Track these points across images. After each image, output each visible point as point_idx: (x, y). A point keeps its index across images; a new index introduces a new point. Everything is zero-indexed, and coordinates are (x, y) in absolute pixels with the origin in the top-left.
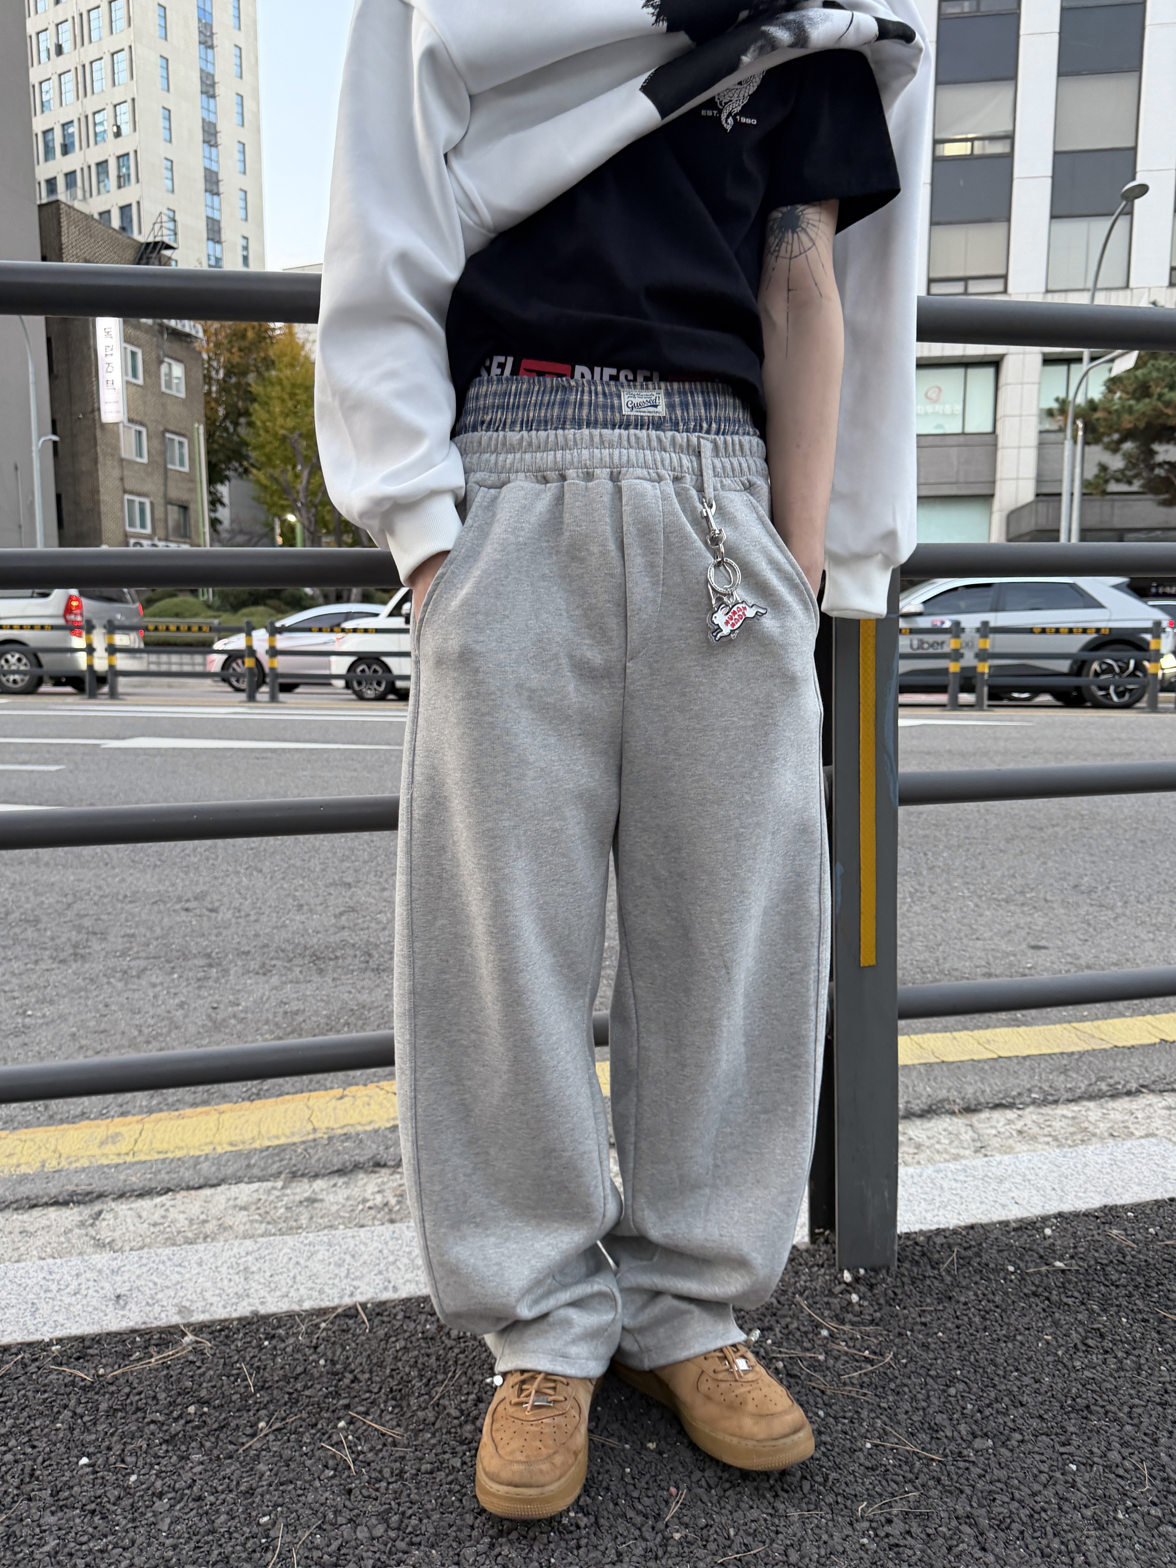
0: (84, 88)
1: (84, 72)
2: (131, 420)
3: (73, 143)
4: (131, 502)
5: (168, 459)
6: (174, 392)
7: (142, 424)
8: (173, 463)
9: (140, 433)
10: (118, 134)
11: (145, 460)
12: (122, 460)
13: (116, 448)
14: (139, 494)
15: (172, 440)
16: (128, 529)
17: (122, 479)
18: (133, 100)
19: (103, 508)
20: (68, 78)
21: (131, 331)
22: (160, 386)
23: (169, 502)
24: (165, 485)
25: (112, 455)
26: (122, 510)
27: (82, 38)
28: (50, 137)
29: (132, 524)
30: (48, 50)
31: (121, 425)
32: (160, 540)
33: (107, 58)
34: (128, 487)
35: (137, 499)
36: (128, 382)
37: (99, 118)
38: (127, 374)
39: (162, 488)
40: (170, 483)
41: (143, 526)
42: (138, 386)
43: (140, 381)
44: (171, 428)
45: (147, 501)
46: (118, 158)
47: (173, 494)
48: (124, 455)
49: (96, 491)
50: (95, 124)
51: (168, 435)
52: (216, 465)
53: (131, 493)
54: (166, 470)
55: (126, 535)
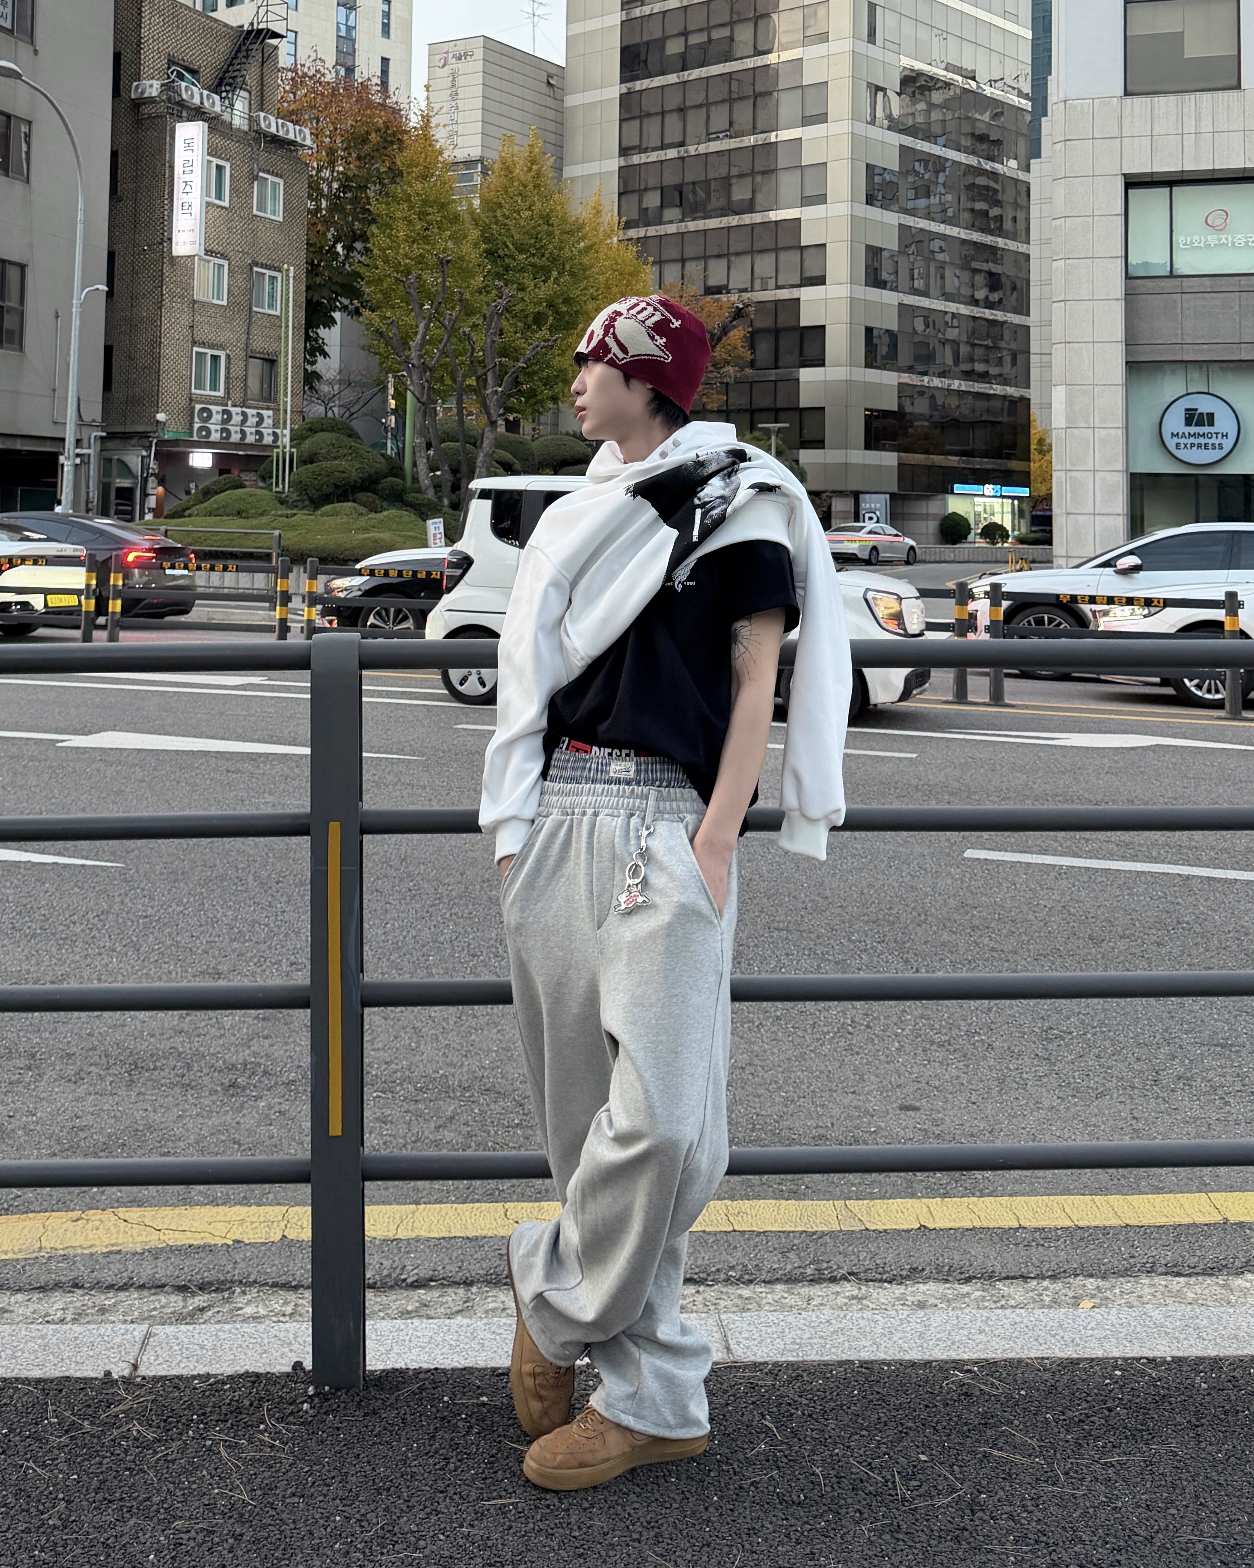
2: (209, 252)
4: (200, 356)
5: (255, 300)
6: (268, 215)
7: (223, 256)
8: (261, 305)
9: (220, 266)
11: (223, 301)
12: (194, 302)
13: (188, 287)
14: (212, 346)
15: (262, 275)
16: (195, 391)
17: (192, 327)
19: (163, 364)
21: (218, 140)
22: (249, 207)
23: (251, 355)
24: (248, 332)
25: (182, 296)
26: (188, 367)
29: (200, 384)
31: (198, 260)
32: (234, 406)
34: (199, 335)
35: (210, 352)
36: (208, 204)
38: (208, 195)
39: (244, 337)
40: (254, 330)
41: (214, 387)
42: (223, 208)
43: (225, 202)
44: (261, 260)
45: (222, 354)
47: (259, 343)
48: (198, 294)
49: (155, 343)
51: (257, 269)
52: (319, 303)
53: (203, 344)
54: (250, 314)
55: (192, 400)
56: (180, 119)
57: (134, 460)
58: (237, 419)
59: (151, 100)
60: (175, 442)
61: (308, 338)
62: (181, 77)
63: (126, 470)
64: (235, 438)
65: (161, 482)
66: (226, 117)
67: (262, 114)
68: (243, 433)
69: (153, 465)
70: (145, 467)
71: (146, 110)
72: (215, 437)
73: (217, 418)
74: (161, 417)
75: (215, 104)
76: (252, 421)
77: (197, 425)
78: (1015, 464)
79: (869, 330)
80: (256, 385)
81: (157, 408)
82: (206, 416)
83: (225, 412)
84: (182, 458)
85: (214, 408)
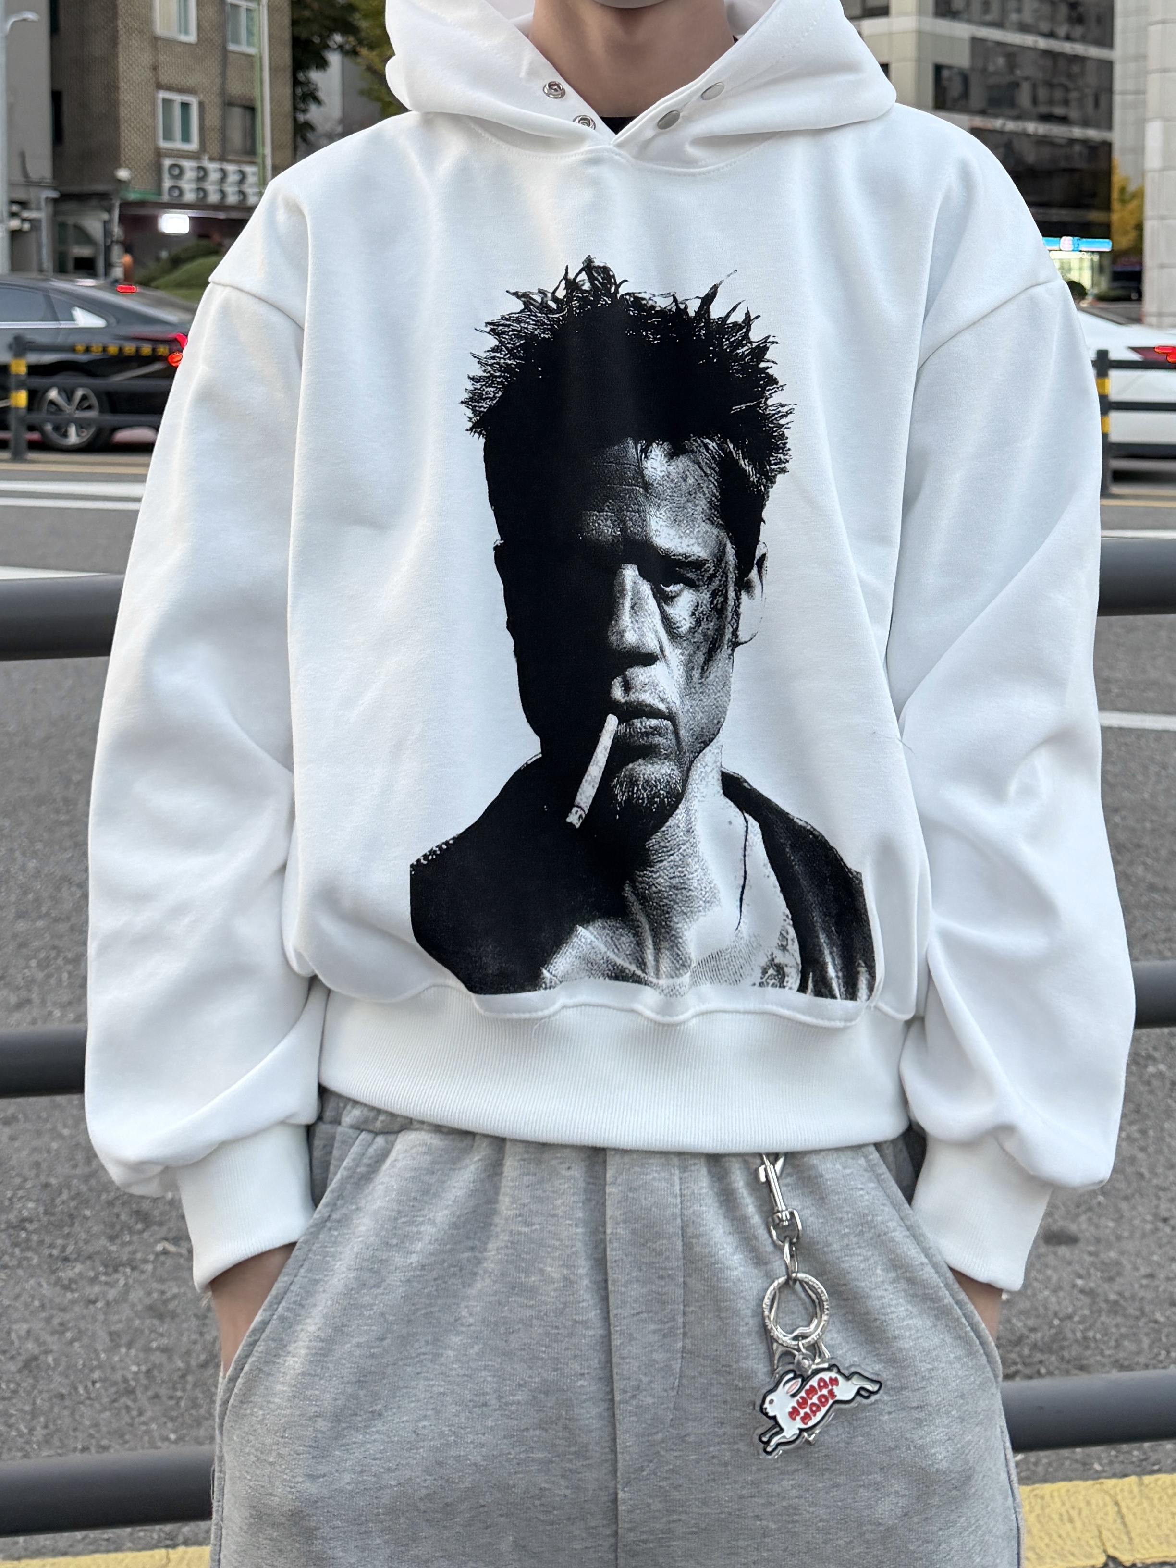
4: (167, 102)
5: (229, 36)
8: (237, 41)
11: (192, 38)
12: (156, 39)
13: (147, 21)
14: (181, 91)
15: (236, 7)
16: (163, 144)
17: (155, 68)
19: (123, 112)
23: (228, 103)
24: (224, 75)
25: (141, 32)
26: (154, 115)
29: (168, 136)
32: (212, 159)
34: (164, 79)
35: (178, 98)
39: (218, 81)
40: (232, 72)
41: (186, 138)
45: (193, 101)
47: (236, 88)
48: (160, 29)
49: (112, 87)
52: (309, 42)
53: (169, 88)
54: (225, 52)
55: (159, 154)
57: (94, 224)
58: (214, 176)
60: (142, 204)
61: (296, 83)
63: (85, 237)
64: (214, 198)
65: (128, 249)
68: (223, 194)
69: (117, 230)
70: (107, 233)
72: (190, 197)
73: (190, 174)
74: (123, 174)
76: (233, 178)
77: (167, 183)
78: (1095, 216)
79: (938, 69)
80: (236, 137)
81: (119, 166)
82: (178, 173)
83: (200, 168)
84: (151, 222)
85: (187, 164)
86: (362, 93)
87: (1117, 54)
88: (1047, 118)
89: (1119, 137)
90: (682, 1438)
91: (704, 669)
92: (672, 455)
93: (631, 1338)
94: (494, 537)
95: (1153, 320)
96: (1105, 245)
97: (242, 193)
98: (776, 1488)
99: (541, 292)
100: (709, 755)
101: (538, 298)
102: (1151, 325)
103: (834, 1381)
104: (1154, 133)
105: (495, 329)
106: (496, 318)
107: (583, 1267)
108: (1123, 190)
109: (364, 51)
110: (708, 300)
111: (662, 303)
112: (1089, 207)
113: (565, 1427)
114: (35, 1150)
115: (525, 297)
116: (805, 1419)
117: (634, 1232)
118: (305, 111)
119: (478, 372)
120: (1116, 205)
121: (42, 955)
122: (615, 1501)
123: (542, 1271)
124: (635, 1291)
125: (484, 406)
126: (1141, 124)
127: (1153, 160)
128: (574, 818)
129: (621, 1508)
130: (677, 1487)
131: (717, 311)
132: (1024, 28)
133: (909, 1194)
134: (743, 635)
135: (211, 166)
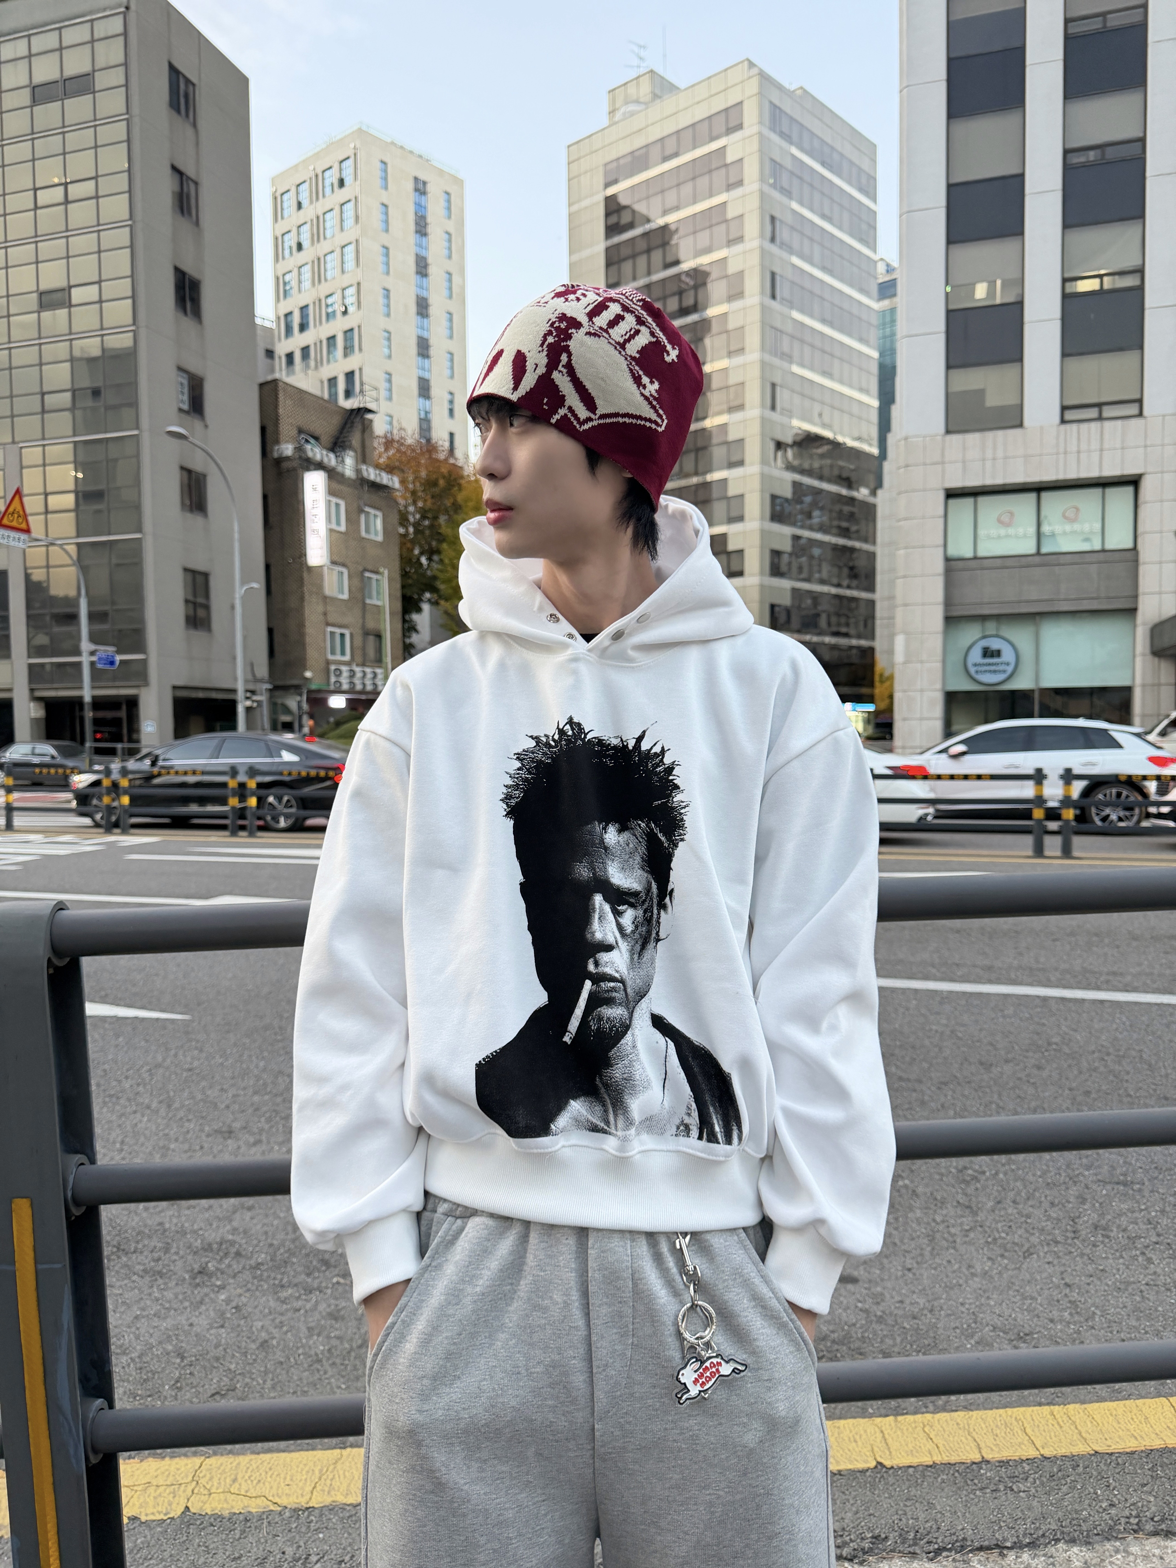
0: (319, 277)
1: (319, 263)
2: (334, 563)
3: (308, 323)
4: (332, 633)
5: (367, 595)
6: (372, 537)
7: (344, 565)
8: (370, 597)
9: (342, 572)
10: (345, 313)
11: (345, 596)
12: (325, 598)
13: (320, 587)
14: (340, 626)
15: (369, 578)
16: (330, 657)
17: (325, 614)
18: (359, 284)
19: (308, 640)
20: (307, 270)
21: (335, 485)
22: (359, 531)
23: (366, 633)
24: (364, 617)
25: (317, 594)
26: (325, 641)
27: (318, 236)
28: (289, 318)
29: (333, 652)
30: (291, 248)
31: (325, 569)
32: (357, 665)
33: (338, 250)
34: (331, 619)
35: (338, 631)
36: (331, 531)
37: (330, 301)
38: (331, 523)
39: (361, 621)
40: (368, 616)
41: (343, 653)
42: (341, 532)
43: (343, 528)
44: (370, 567)
45: (347, 633)
46: (346, 332)
47: (371, 625)
48: (328, 592)
49: (301, 625)
50: (327, 306)
51: (367, 574)
52: (411, 598)
53: (333, 625)
54: (364, 604)
55: (328, 663)
56: (308, 469)
57: (292, 703)
58: (359, 675)
59: (288, 458)
60: (319, 691)
61: (404, 621)
62: (307, 441)
63: (287, 710)
64: (359, 687)
65: (312, 716)
66: (340, 469)
67: (364, 467)
68: (364, 685)
69: (305, 706)
70: (300, 707)
71: (285, 465)
72: (345, 687)
73: (345, 674)
74: (308, 674)
75: (331, 460)
76: (369, 676)
77: (333, 679)
78: (864, 690)
79: (773, 607)
80: (371, 653)
81: (305, 669)
82: (339, 673)
83: (351, 671)
84: (324, 701)
85: (344, 669)
86: (442, 626)
87: (878, 595)
88: (836, 634)
89: (879, 645)
90: (632, 1395)
91: (640, 954)
92: (620, 831)
93: (602, 1337)
94: (520, 878)
95: (900, 751)
96: (871, 708)
97: (375, 685)
98: (686, 1425)
99: (546, 736)
100: (644, 1004)
101: (544, 739)
102: (898, 754)
103: (719, 1364)
104: (900, 642)
105: (519, 757)
106: (520, 750)
107: (575, 1296)
108: (881, 675)
109: (442, 602)
110: (640, 739)
111: (615, 742)
112: (861, 685)
113: (565, 1387)
114: (264, 1225)
115: (537, 739)
116: (703, 1384)
117: (604, 1276)
118: (409, 637)
119: (510, 782)
120: (877, 684)
121: (268, 1115)
122: (593, 1429)
123: (551, 1297)
124: (604, 1310)
125: (513, 802)
126: (891, 637)
127: (899, 657)
128: (567, 1039)
129: (597, 1434)
130: (629, 1423)
131: (645, 746)
132: (822, 582)
133: (763, 1257)
134: (662, 935)
135: (358, 670)
